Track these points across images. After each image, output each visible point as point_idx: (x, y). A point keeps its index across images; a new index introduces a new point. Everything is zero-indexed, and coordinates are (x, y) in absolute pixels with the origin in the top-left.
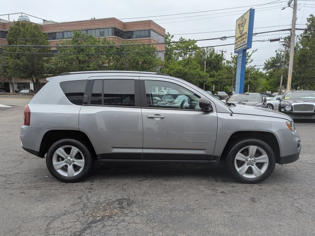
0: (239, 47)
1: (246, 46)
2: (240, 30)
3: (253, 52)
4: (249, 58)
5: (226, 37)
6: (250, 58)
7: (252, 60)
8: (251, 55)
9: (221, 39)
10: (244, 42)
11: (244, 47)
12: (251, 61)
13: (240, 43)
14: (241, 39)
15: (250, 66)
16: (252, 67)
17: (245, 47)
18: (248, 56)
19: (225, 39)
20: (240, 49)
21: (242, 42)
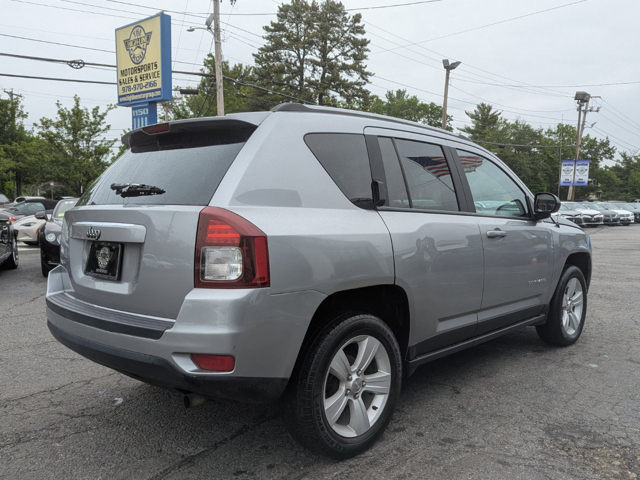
0: (135, 94)
1: (158, 93)
2: (130, 55)
3: (110, 109)
4: (100, 121)
5: (84, 64)
6: (102, 121)
7: (108, 127)
8: (105, 114)
9: (71, 63)
10: (150, 83)
11: (152, 95)
12: (106, 129)
13: (134, 83)
14: (138, 75)
15: (105, 138)
16: (110, 141)
17: (155, 97)
18: (99, 116)
19: (81, 67)
20: (142, 99)
21: (144, 83)
